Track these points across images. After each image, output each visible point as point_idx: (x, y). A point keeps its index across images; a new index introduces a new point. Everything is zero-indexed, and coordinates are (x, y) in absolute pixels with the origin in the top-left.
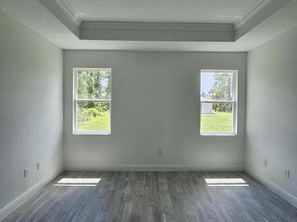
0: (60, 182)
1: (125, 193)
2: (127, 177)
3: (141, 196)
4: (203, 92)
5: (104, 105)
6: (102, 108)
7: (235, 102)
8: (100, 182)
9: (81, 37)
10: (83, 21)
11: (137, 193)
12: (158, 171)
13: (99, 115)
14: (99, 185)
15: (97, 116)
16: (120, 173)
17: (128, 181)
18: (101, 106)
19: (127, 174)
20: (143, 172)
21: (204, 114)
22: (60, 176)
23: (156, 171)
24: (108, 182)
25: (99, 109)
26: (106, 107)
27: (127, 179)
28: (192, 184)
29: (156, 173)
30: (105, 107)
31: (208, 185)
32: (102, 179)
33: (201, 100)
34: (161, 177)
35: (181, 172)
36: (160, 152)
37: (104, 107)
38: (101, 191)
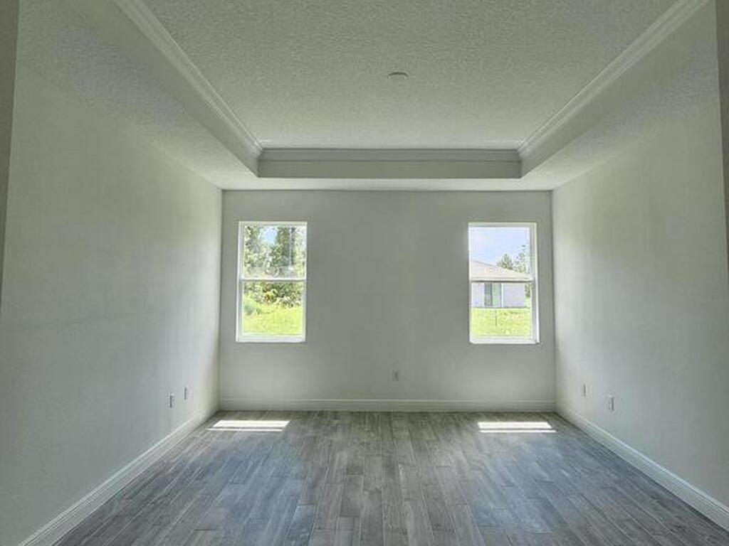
0: (217, 425)
1: (335, 439)
2: (336, 418)
3: (362, 444)
4: (506, 255)
5: (268, 287)
6: (265, 295)
7: (534, 281)
8: (289, 425)
9: (261, 174)
10: (264, 149)
11: (356, 441)
12: (392, 411)
13: (259, 312)
14: (287, 429)
15: (253, 313)
16: (321, 414)
17: (337, 425)
18: (261, 290)
19: (336, 415)
20: (365, 412)
21: (505, 308)
22: (214, 418)
23: (389, 411)
24: (302, 427)
25: (256, 297)
26: (274, 292)
27: (336, 422)
28: (454, 431)
29: (388, 414)
30: (270, 293)
31: (482, 431)
32: (291, 422)
33: (470, 279)
34: (398, 420)
35: (435, 413)
36: (396, 375)
37: (268, 293)
38: (292, 437)
